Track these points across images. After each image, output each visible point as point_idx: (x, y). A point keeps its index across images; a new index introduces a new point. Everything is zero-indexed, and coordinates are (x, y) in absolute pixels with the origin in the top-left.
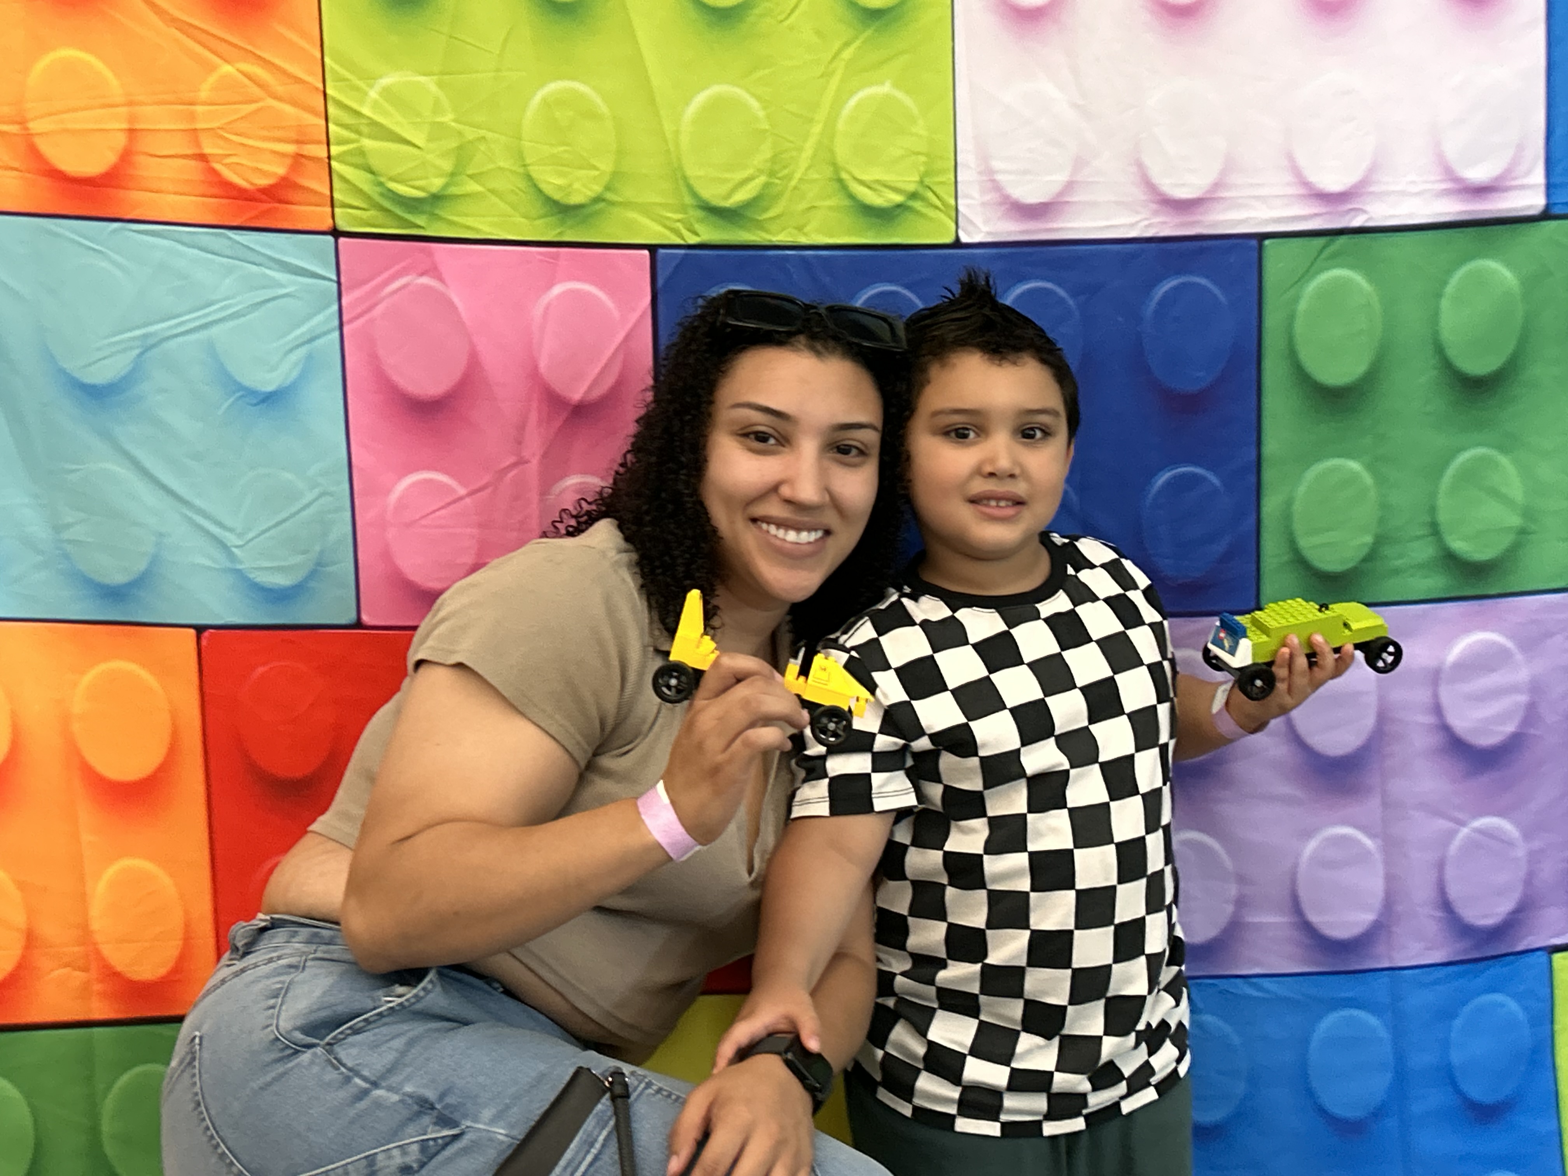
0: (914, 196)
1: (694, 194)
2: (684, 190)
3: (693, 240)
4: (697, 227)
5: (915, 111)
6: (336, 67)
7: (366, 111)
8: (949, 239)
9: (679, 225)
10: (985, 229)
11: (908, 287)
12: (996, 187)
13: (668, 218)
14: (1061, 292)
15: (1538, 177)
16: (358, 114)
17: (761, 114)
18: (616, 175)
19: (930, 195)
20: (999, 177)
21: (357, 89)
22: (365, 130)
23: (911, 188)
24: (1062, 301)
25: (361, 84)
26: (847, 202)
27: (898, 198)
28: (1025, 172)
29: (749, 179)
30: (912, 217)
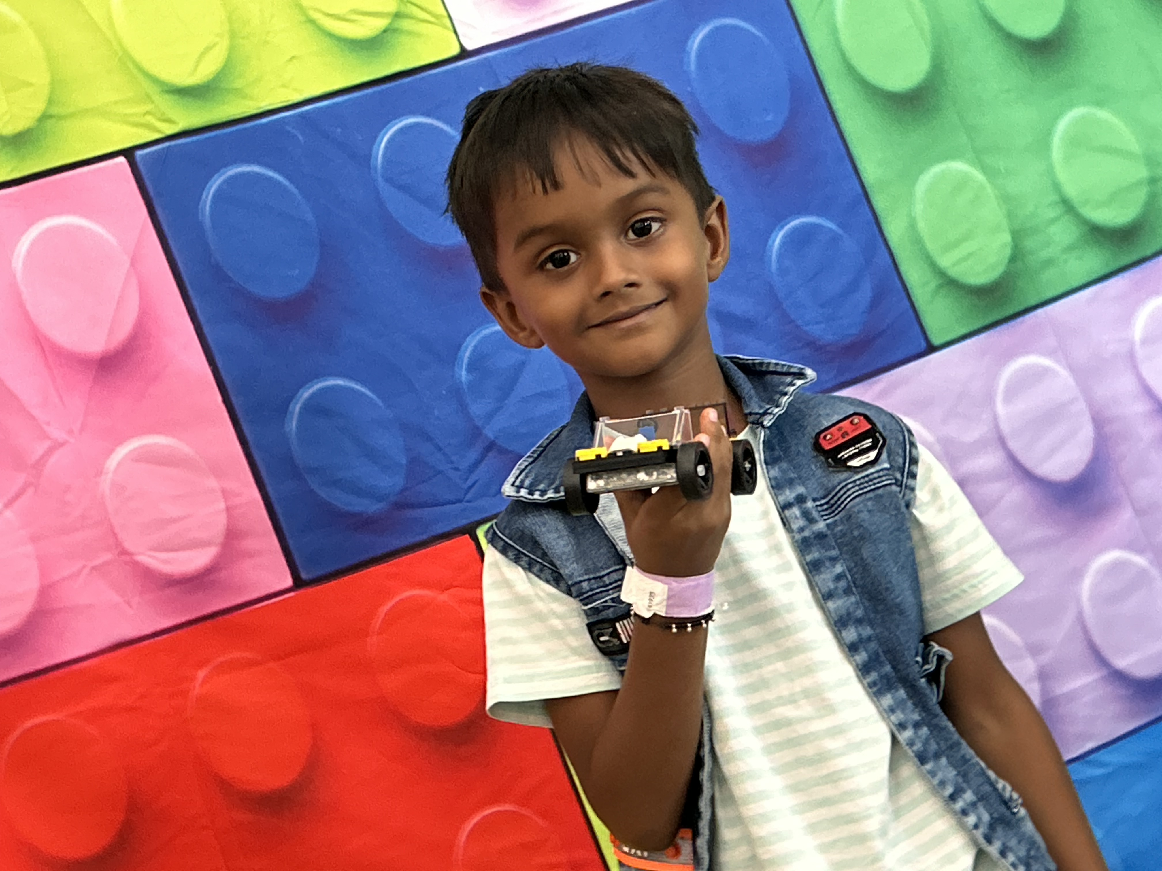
0: (397, 15)
1: (155, 80)
2: (141, 77)
4: (172, 114)
8: (455, 51)
9: (149, 118)
10: (488, 30)
11: (428, 115)
13: (132, 115)
18: (56, 85)
19: (414, 10)
23: (392, 7)
26: (327, 42)
27: (382, 23)
29: (208, 49)
30: (404, 39)
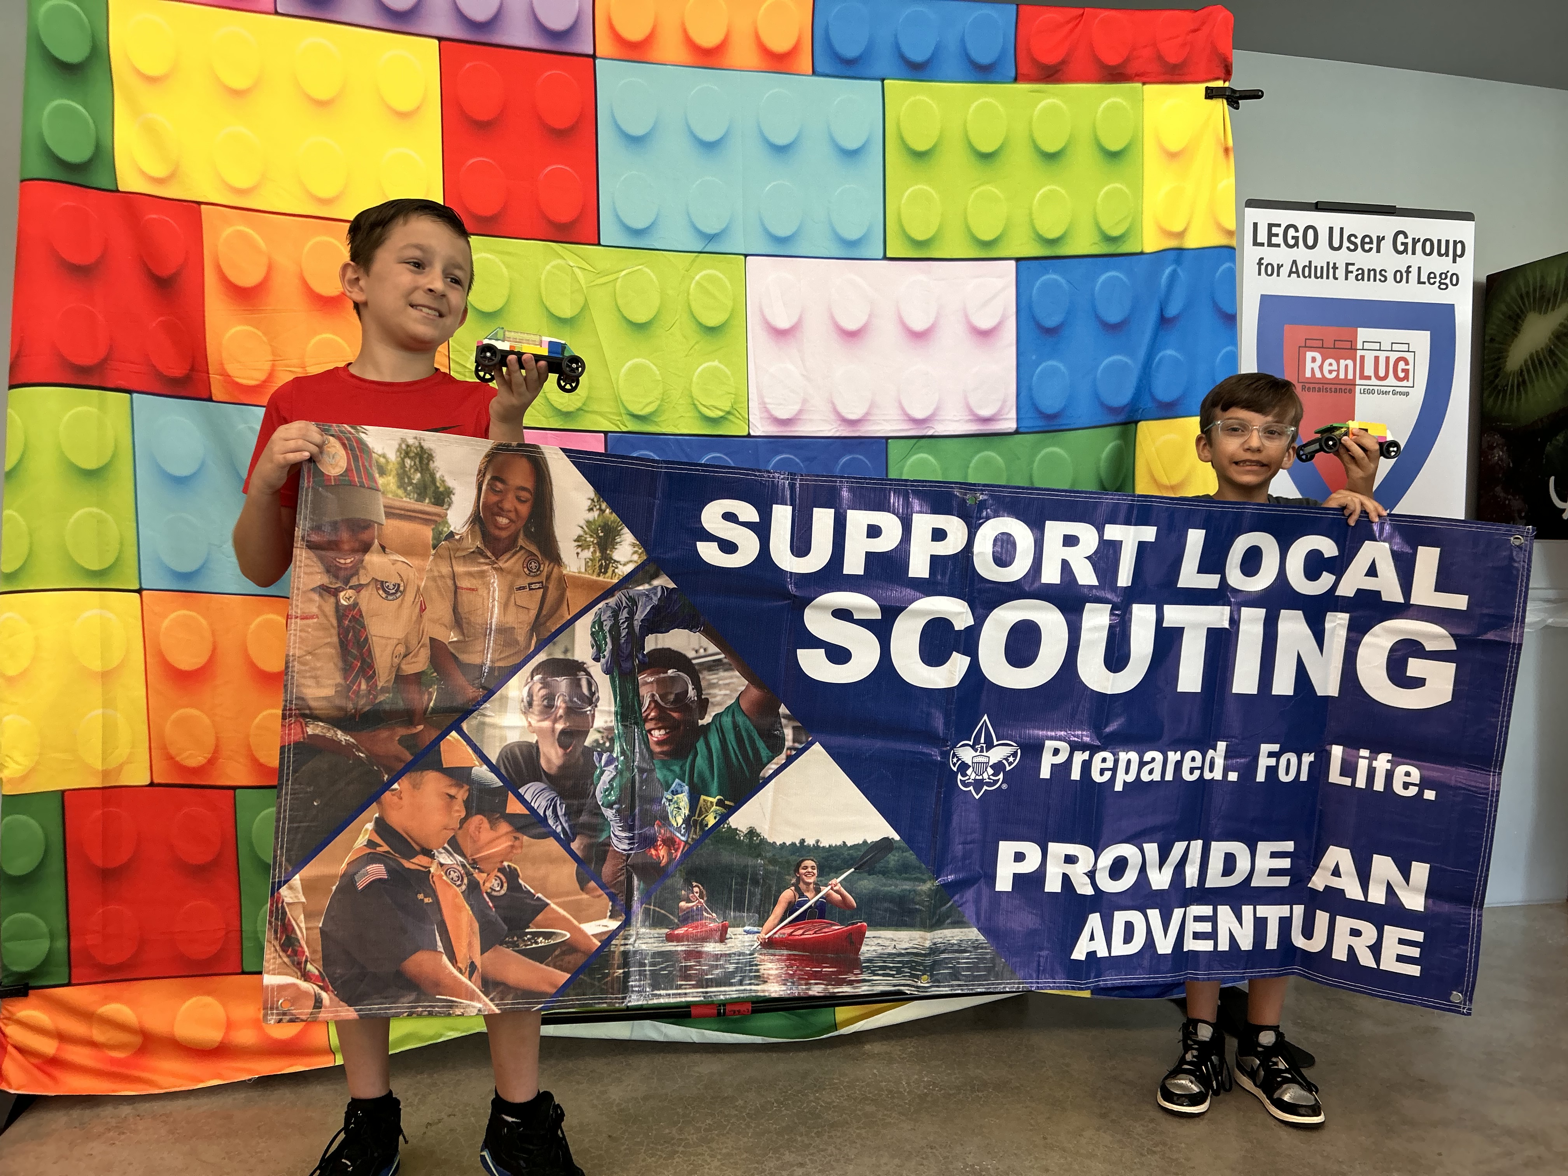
0: (729, 413)
1: (626, 409)
2: (621, 406)
3: (624, 429)
4: (627, 423)
5: (729, 373)
6: (454, 345)
7: (468, 366)
8: (746, 433)
9: (619, 423)
10: (762, 429)
11: (726, 454)
12: (767, 411)
13: (613, 419)
14: (797, 460)
15: (1013, 414)
16: (465, 367)
17: (658, 372)
18: (588, 398)
19: (736, 413)
20: (768, 406)
21: (464, 355)
22: (467, 374)
23: (727, 409)
24: (798, 464)
25: (466, 353)
26: (697, 415)
27: (721, 414)
28: (781, 404)
29: (651, 403)
30: (727, 422)
